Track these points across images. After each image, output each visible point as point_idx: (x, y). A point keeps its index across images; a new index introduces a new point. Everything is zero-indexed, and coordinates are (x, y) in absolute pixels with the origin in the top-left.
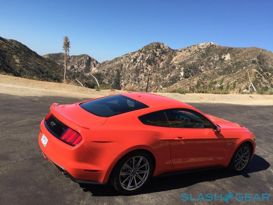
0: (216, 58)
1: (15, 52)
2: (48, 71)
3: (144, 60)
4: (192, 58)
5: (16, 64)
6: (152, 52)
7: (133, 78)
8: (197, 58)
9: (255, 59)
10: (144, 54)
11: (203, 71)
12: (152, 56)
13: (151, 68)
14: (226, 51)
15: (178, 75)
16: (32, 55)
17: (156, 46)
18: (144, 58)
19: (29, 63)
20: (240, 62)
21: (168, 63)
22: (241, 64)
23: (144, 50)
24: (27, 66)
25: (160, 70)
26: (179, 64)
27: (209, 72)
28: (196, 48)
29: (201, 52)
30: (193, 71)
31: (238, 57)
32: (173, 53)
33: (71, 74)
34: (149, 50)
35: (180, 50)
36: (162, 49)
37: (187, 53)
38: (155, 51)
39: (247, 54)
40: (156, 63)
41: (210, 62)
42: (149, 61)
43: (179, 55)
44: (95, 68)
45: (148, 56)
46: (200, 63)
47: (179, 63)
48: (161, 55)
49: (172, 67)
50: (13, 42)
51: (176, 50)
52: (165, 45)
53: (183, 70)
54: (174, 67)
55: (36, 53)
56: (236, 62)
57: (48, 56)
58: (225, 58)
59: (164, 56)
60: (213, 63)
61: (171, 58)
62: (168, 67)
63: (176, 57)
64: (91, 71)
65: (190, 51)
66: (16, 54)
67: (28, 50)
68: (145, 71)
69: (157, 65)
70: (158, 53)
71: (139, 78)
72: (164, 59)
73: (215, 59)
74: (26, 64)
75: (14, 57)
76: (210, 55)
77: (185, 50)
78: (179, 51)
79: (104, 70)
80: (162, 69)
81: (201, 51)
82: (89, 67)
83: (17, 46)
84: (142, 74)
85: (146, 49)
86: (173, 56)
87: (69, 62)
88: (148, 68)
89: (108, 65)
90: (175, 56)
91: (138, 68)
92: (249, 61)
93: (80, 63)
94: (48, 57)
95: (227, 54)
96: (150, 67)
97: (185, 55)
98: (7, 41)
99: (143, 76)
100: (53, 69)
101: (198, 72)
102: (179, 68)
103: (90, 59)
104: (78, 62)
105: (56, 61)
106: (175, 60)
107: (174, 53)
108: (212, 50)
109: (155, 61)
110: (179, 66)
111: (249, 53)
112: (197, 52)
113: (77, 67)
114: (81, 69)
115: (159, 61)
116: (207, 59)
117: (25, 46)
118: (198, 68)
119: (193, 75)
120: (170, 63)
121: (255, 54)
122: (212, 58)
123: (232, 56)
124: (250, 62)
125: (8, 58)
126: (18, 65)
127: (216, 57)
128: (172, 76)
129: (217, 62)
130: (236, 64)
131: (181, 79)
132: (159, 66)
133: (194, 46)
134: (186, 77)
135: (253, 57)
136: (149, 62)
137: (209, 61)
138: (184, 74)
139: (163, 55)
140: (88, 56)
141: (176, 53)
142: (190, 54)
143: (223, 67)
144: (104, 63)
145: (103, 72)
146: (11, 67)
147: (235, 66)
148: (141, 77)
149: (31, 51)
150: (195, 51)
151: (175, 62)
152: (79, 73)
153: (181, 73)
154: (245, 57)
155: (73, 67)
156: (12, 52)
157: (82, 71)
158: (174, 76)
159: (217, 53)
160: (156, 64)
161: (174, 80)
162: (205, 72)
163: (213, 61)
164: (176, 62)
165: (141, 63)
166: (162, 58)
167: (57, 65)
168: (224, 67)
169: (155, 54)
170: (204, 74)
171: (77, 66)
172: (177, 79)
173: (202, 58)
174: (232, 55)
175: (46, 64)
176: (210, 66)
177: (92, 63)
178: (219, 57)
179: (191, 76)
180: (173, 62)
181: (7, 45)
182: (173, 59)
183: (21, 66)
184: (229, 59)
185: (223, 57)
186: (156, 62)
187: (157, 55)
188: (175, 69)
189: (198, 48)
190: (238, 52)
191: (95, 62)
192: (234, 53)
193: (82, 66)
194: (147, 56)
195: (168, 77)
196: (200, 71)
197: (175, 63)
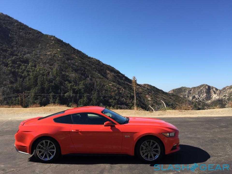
1: (147, 92)
2: (173, 103)
5: (149, 102)
16: (159, 93)
24: (156, 102)
33: (193, 103)
44: (215, 95)
50: (145, 85)
55: (162, 91)
64: (212, 98)
66: (148, 94)
67: (156, 90)
74: (156, 100)
75: (147, 96)
79: (225, 96)
82: (209, 94)
83: (149, 88)
87: (190, 93)
93: (200, 93)
94: (172, 92)
98: (141, 86)
100: (176, 101)
103: (209, 88)
104: (198, 92)
105: (179, 95)
114: (202, 97)
117: (154, 87)
125: (143, 97)
126: (150, 102)
140: (207, 85)
146: (146, 104)
149: (159, 90)
152: (200, 101)
155: (194, 97)
156: (145, 93)
157: (203, 100)
171: (197, 96)
175: (171, 98)
177: (211, 91)
181: (142, 89)
183: (152, 102)
191: (214, 89)
193: (203, 95)
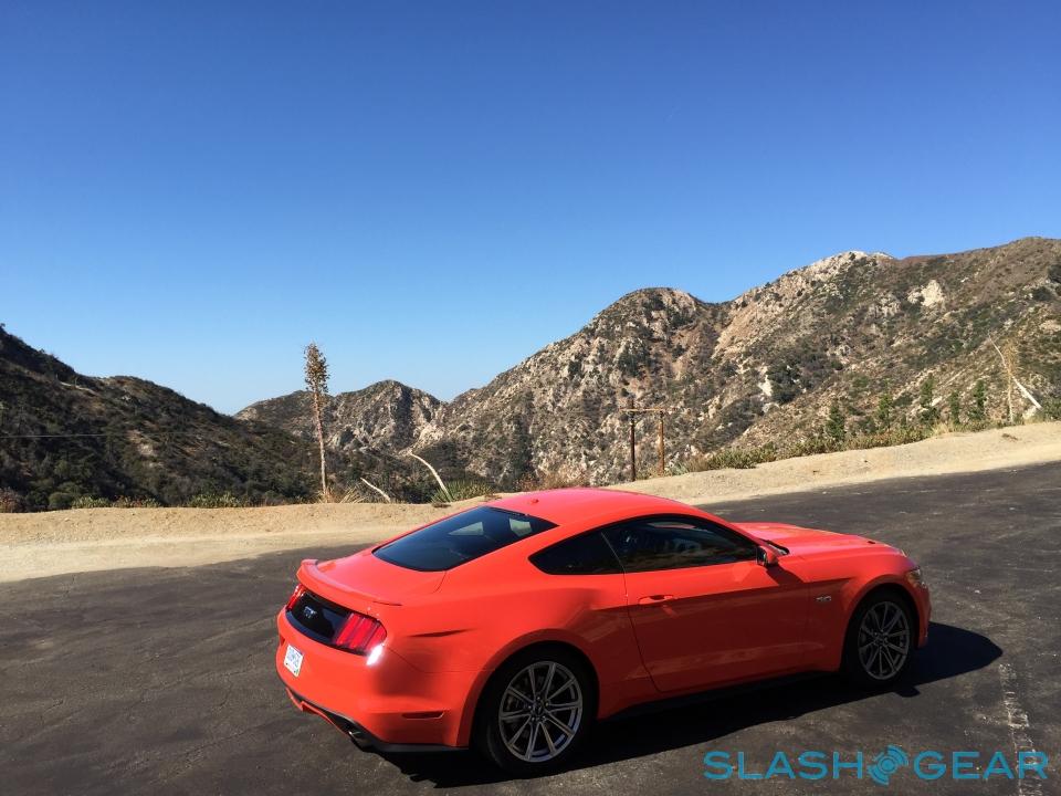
0: (886, 305)
1: (135, 419)
2: (260, 466)
3: (611, 362)
4: (791, 322)
5: (144, 464)
6: (634, 329)
7: (579, 436)
8: (810, 319)
9: (1043, 281)
10: (605, 342)
11: (848, 365)
12: (637, 342)
13: (641, 388)
14: (920, 271)
15: (749, 395)
16: (196, 418)
17: (644, 305)
18: (608, 356)
19: (188, 450)
20: (986, 306)
21: (703, 358)
22: (992, 313)
23: (602, 326)
24: (183, 463)
25: (676, 390)
26: (747, 354)
27: (872, 363)
28: (800, 282)
29: (822, 296)
30: (808, 368)
31: (971, 286)
32: (714, 315)
33: (346, 461)
34: (622, 322)
35: (739, 301)
36: (669, 311)
37: (770, 306)
38: (645, 320)
39: (1007, 270)
40: (658, 365)
41: (868, 325)
42: (628, 363)
43: (740, 319)
44: (429, 425)
45: (623, 343)
46: (829, 336)
47: (744, 349)
48: (673, 334)
49: (723, 369)
50: (122, 383)
51: (726, 303)
52: (678, 293)
53: (767, 373)
54: (730, 370)
55: (210, 410)
56: (969, 307)
57: (255, 411)
58: (921, 299)
59: (683, 333)
60: (879, 326)
61: (711, 337)
62: (705, 371)
63: (730, 328)
64: (418, 436)
65: (778, 297)
66: (141, 426)
67: (180, 405)
68: (622, 402)
69: (662, 371)
70: (657, 327)
71: (602, 435)
72: (684, 347)
73: (885, 310)
74: (179, 456)
75: (134, 436)
76: (861, 300)
77: (757, 298)
78: (737, 306)
79: (464, 428)
80: (683, 382)
81: (820, 289)
82: (406, 423)
83: (142, 395)
84: (611, 417)
85: (610, 319)
86: (717, 327)
87: (334, 419)
88: (629, 389)
89: (478, 405)
90: (726, 326)
91: (594, 395)
92: (1022, 293)
93: (373, 417)
94: (254, 415)
95: (925, 283)
96: (639, 384)
97: (764, 316)
98: (102, 384)
99: (618, 424)
100: (276, 457)
101: (828, 371)
102: (749, 368)
103: (409, 395)
104: (366, 413)
105: (284, 427)
106: (730, 342)
107: (719, 317)
108: (862, 281)
109: (651, 357)
110: (750, 360)
111: (1013, 265)
112: (807, 296)
113: (365, 434)
114: (378, 436)
115: (667, 358)
116: (854, 316)
117: (168, 392)
118: (826, 357)
119: (809, 387)
120: (713, 357)
121: (1038, 264)
122: (870, 309)
123: (947, 289)
124: (1027, 299)
125: (113, 444)
126: (151, 465)
127: (884, 301)
128: (728, 402)
129: (892, 320)
130: (972, 314)
131: (766, 408)
132: (670, 374)
133: (789, 276)
134: (785, 398)
135: (1031, 275)
136: (630, 366)
137: (860, 323)
138: (775, 388)
139: (678, 332)
140: (398, 384)
141: (725, 314)
142: (781, 310)
143: (921, 335)
144: (462, 399)
145: (462, 434)
146: (128, 478)
147: (970, 325)
148: (609, 429)
149: (193, 404)
150: (800, 294)
151: (730, 350)
152: (375, 452)
153: (759, 385)
154: (1001, 283)
155: (348, 436)
156: (124, 419)
157: (384, 445)
158: (736, 401)
159: (884, 287)
160: (657, 370)
161: (741, 416)
162: (853, 366)
163: (876, 320)
164: (735, 349)
165: (600, 377)
166: (676, 341)
167: (289, 438)
168: (929, 335)
169: (648, 334)
170: (852, 377)
171: (362, 429)
172: (750, 413)
173: (833, 317)
174: (948, 282)
175: (249, 444)
176: (872, 341)
177: (416, 408)
178: (899, 298)
179: (805, 391)
180: (723, 350)
181: (103, 401)
182: (719, 340)
183: (160, 464)
184: (937, 301)
185: (912, 298)
186: (656, 362)
187: (655, 335)
188: (734, 373)
189: (807, 282)
190: (967, 270)
191: (426, 403)
192: (954, 275)
193: (383, 426)
194: (619, 346)
195: (712, 411)
196: (833, 366)
197: (732, 354)
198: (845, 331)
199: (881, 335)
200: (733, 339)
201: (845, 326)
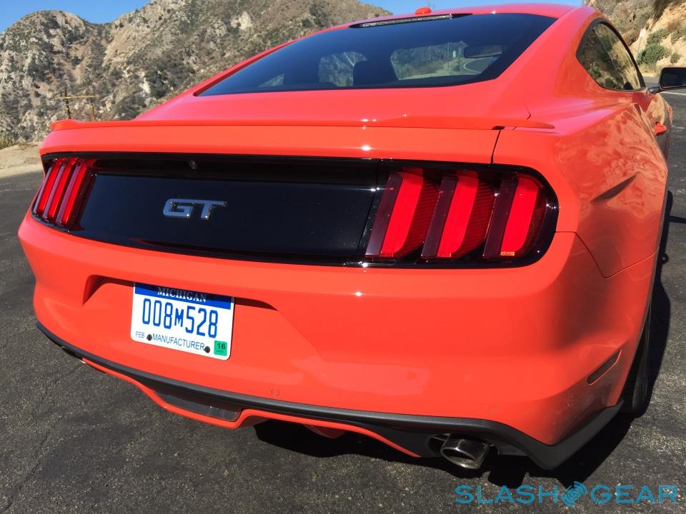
0: (218, 28)
3: (21, 70)
4: (156, 39)
6: (37, 43)
7: (4, 130)
8: (169, 37)
9: (307, 15)
10: (13, 54)
11: (198, 70)
12: (42, 54)
13: (50, 90)
14: (237, 5)
15: (134, 93)
17: (42, 24)
18: (19, 65)
20: (277, 30)
21: (96, 66)
22: (281, 35)
23: (8, 41)
25: (79, 91)
26: (129, 63)
27: (213, 68)
28: (159, 10)
29: (175, 21)
30: (173, 73)
31: (268, 17)
32: (100, 33)
34: (27, 37)
35: (117, 23)
36: (64, 29)
37: (140, 27)
38: (45, 37)
39: (287, 7)
40: (62, 72)
41: (208, 42)
42: (37, 71)
43: (120, 36)
45: (30, 55)
46: (184, 50)
47: (126, 60)
48: (69, 47)
49: (113, 74)
51: (107, 24)
52: (69, 15)
53: (145, 76)
54: (117, 75)
56: (268, 30)
58: (239, 25)
59: (78, 46)
60: (215, 43)
61: (100, 50)
62: (99, 76)
63: (113, 43)
65: (145, 21)
68: (36, 102)
69: (65, 77)
70: (56, 42)
71: (24, 128)
72: (80, 58)
73: (218, 31)
76: (202, 24)
77: (130, 20)
78: (116, 27)
80: (84, 85)
81: (174, 15)
84: (30, 114)
85: (14, 35)
86: (103, 42)
88: (39, 91)
90: (110, 42)
91: (12, 98)
92: (296, 22)
95: (240, 14)
96: (48, 87)
97: (137, 34)
99: (35, 118)
101: (185, 74)
102: (131, 74)
106: (115, 53)
107: (103, 35)
108: (201, 10)
109: (55, 66)
110: (131, 67)
111: (290, 4)
112: (165, 21)
115: (68, 66)
116: (198, 35)
118: (183, 64)
119: (174, 86)
120: (103, 65)
121: (304, 3)
122: (209, 31)
123: (254, 18)
124: (299, 26)
127: (216, 26)
128: (119, 98)
129: (223, 39)
130: (270, 35)
131: (147, 102)
132: (72, 79)
133: (152, 5)
134: (160, 94)
135: (300, 11)
136: (40, 73)
137: (203, 41)
138: (152, 87)
139: (73, 46)
141: (107, 32)
142: (149, 30)
143: (241, 49)
147: (269, 43)
148: (30, 124)
150: (160, 19)
151: (115, 60)
153: (141, 85)
154: (284, 15)
158: (125, 98)
159: (216, 16)
160: (61, 76)
161: (130, 108)
162: (202, 71)
163: (213, 38)
164: (118, 59)
165: (14, 83)
166: (73, 53)
168: (246, 49)
169: (50, 48)
170: (202, 78)
172: (136, 106)
173: (184, 36)
174: (254, 13)
176: (211, 53)
178: (226, 23)
179: (172, 89)
180: (110, 60)
182: (106, 52)
184: (249, 26)
185: (234, 23)
186: (59, 69)
187: (56, 49)
188: (121, 77)
189: (164, 10)
190: (264, 6)
192: (257, 9)
194: (27, 57)
195: (109, 105)
196: (189, 71)
197: (118, 63)
198: (194, 46)
199: (217, 50)
200: (116, 51)
201: (193, 43)
